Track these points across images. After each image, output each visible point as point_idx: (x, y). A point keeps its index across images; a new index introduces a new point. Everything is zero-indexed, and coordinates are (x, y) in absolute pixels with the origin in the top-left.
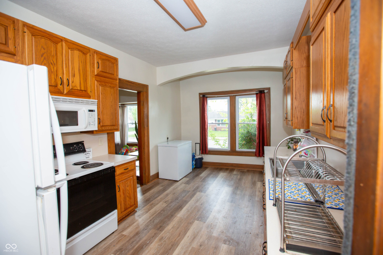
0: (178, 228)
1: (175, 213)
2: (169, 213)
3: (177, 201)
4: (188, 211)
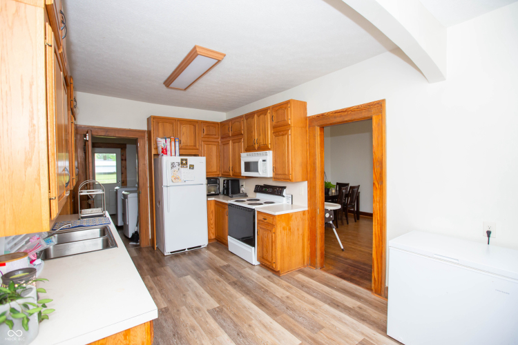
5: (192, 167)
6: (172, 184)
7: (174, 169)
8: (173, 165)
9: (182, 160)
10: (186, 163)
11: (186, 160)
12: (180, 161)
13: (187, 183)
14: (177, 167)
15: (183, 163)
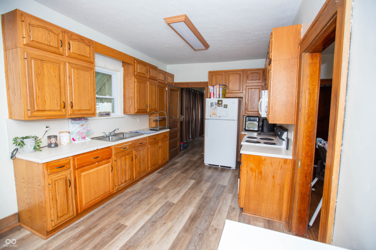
0: (191, 198)
1: (197, 211)
2: (203, 211)
3: (200, 232)
4: (182, 213)
5: (226, 106)
6: (210, 118)
7: (213, 107)
8: (212, 105)
9: (219, 101)
10: (222, 103)
11: (221, 101)
12: (217, 102)
13: (221, 118)
14: (215, 106)
15: (219, 103)
